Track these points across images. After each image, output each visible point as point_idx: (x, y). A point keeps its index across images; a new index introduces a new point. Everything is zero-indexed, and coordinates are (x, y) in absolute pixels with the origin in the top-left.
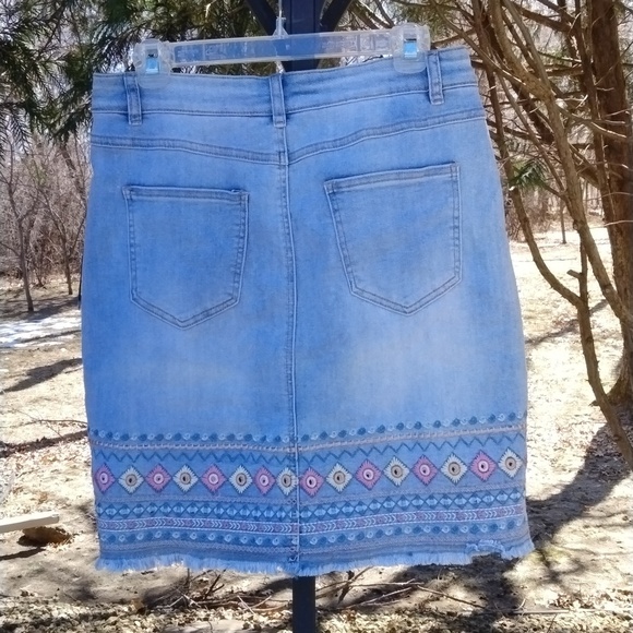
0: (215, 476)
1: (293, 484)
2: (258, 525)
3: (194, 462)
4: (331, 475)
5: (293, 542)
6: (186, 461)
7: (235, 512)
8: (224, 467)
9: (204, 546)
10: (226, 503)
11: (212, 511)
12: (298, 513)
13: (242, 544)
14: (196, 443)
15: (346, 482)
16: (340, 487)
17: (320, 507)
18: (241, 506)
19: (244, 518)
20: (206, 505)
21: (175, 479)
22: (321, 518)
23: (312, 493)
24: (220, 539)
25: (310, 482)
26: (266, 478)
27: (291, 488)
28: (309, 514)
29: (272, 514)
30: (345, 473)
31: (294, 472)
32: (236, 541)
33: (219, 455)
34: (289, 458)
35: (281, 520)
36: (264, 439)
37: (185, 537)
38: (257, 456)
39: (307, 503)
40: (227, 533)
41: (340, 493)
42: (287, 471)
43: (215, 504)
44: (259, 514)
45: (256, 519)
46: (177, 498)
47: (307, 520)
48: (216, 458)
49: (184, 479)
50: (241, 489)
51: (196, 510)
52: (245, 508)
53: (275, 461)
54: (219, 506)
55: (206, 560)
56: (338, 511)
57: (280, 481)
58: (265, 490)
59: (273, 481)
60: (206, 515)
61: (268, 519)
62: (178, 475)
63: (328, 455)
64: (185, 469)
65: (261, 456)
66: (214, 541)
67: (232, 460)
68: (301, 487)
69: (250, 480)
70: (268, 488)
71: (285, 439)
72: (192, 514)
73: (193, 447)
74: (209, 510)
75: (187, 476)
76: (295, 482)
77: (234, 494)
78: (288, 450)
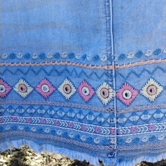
0: (46, 86)
1: (111, 96)
2: (82, 125)
3: (28, 75)
4: (145, 88)
5: (112, 142)
6: (22, 75)
7: (63, 114)
8: (53, 79)
9: (42, 136)
10: (56, 106)
11: (46, 112)
12: (115, 119)
13: (69, 138)
14: (28, 61)
15: (158, 93)
16: (152, 98)
17: (134, 114)
18: (68, 109)
19: (71, 119)
20: (41, 108)
21: (15, 89)
22: (135, 123)
23: (128, 103)
24: (53, 132)
25: (126, 95)
26: (87, 90)
27: (109, 99)
28: (125, 119)
29: (93, 118)
30: (157, 86)
31: (112, 86)
32: (65, 135)
33: (48, 70)
34: (106, 74)
35: (100, 124)
36: (84, 57)
37: (27, 129)
38: (79, 71)
39: (123, 111)
40: (58, 129)
41: (152, 102)
42: (105, 85)
43: (48, 107)
44: (82, 117)
45: (80, 120)
46: (18, 103)
47: (123, 125)
48: (46, 72)
49: (22, 89)
50: (68, 96)
51: (34, 111)
52: (71, 111)
53: (94, 76)
54: (51, 108)
55: (44, 146)
56: (149, 117)
57: (99, 93)
58: (87, 99)
59: (93, 92)
60: (42, 115)
61: (90, 122)
62: (17, 86)
63: (143, 71)
64: (21, 81)
65: (83, 71)
66: (49, 134)
67: (59, 74)
68: (117, 98)
69: (74, 90)
70: (89, 97)
71: (103, 58)
72: (31, 114)
73: (26, 64)
74: (44, 111)
75: (24, 87)
76: (112, 94)
77: (63, 100)
78: (106, 67)
